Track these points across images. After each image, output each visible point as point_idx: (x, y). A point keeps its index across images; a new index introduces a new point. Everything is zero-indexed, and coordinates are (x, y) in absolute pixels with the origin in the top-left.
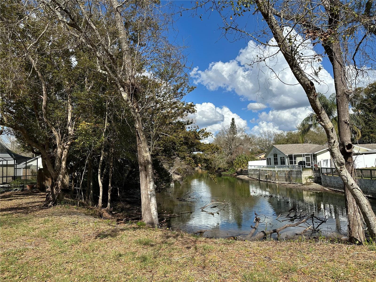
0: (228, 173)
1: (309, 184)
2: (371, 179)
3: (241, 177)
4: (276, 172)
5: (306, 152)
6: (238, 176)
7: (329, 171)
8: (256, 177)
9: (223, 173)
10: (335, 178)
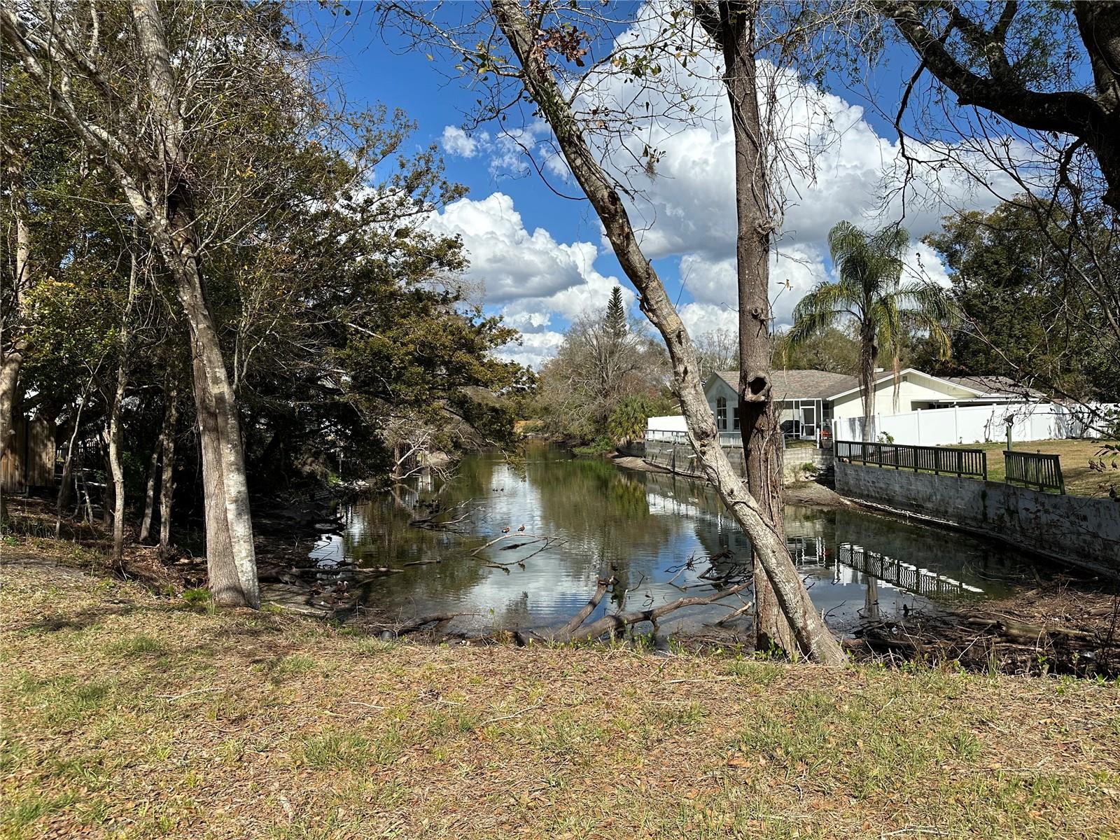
0: (592, 450)
1: (801, 487)
2: (959, 476)
3: (627, 461)
5: (806, 394)
6: (618, 460)
7: (857, 451)
8: (664, 463)
9: (577, 450)
10: (869, 471)
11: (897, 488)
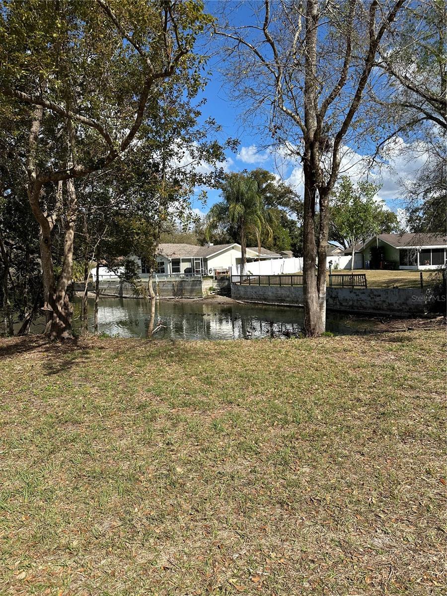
4: (157, 283)
5: (196, 255)
7: (244, 279)
11: (270, 294)
